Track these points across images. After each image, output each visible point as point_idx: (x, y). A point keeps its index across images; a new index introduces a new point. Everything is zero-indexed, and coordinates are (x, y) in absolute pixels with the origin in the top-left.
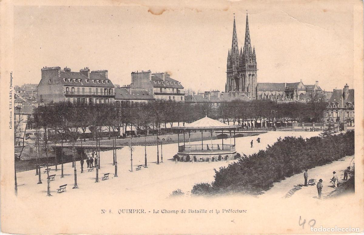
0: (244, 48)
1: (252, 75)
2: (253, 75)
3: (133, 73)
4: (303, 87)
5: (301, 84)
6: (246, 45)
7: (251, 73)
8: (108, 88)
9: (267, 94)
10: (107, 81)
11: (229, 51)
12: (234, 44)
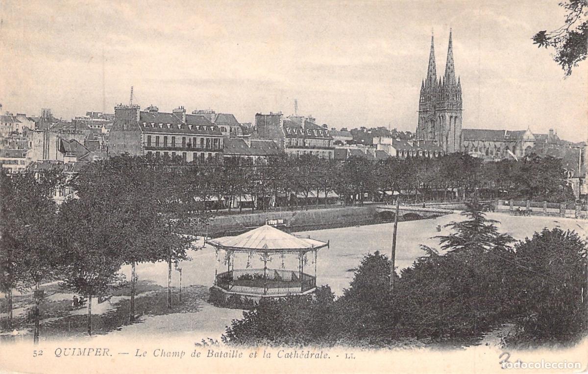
0: (444, 78)
1: (454, 118)
2: (456, 117)
3: (257, 114)
4: (532, 137)
5: (528, 133)
6: (447, 74)
7: (454, 115)
8: (213, 138)
9: (476, 146)
10: (212, 127)
11: (423, 81)
12: (431, 71)
